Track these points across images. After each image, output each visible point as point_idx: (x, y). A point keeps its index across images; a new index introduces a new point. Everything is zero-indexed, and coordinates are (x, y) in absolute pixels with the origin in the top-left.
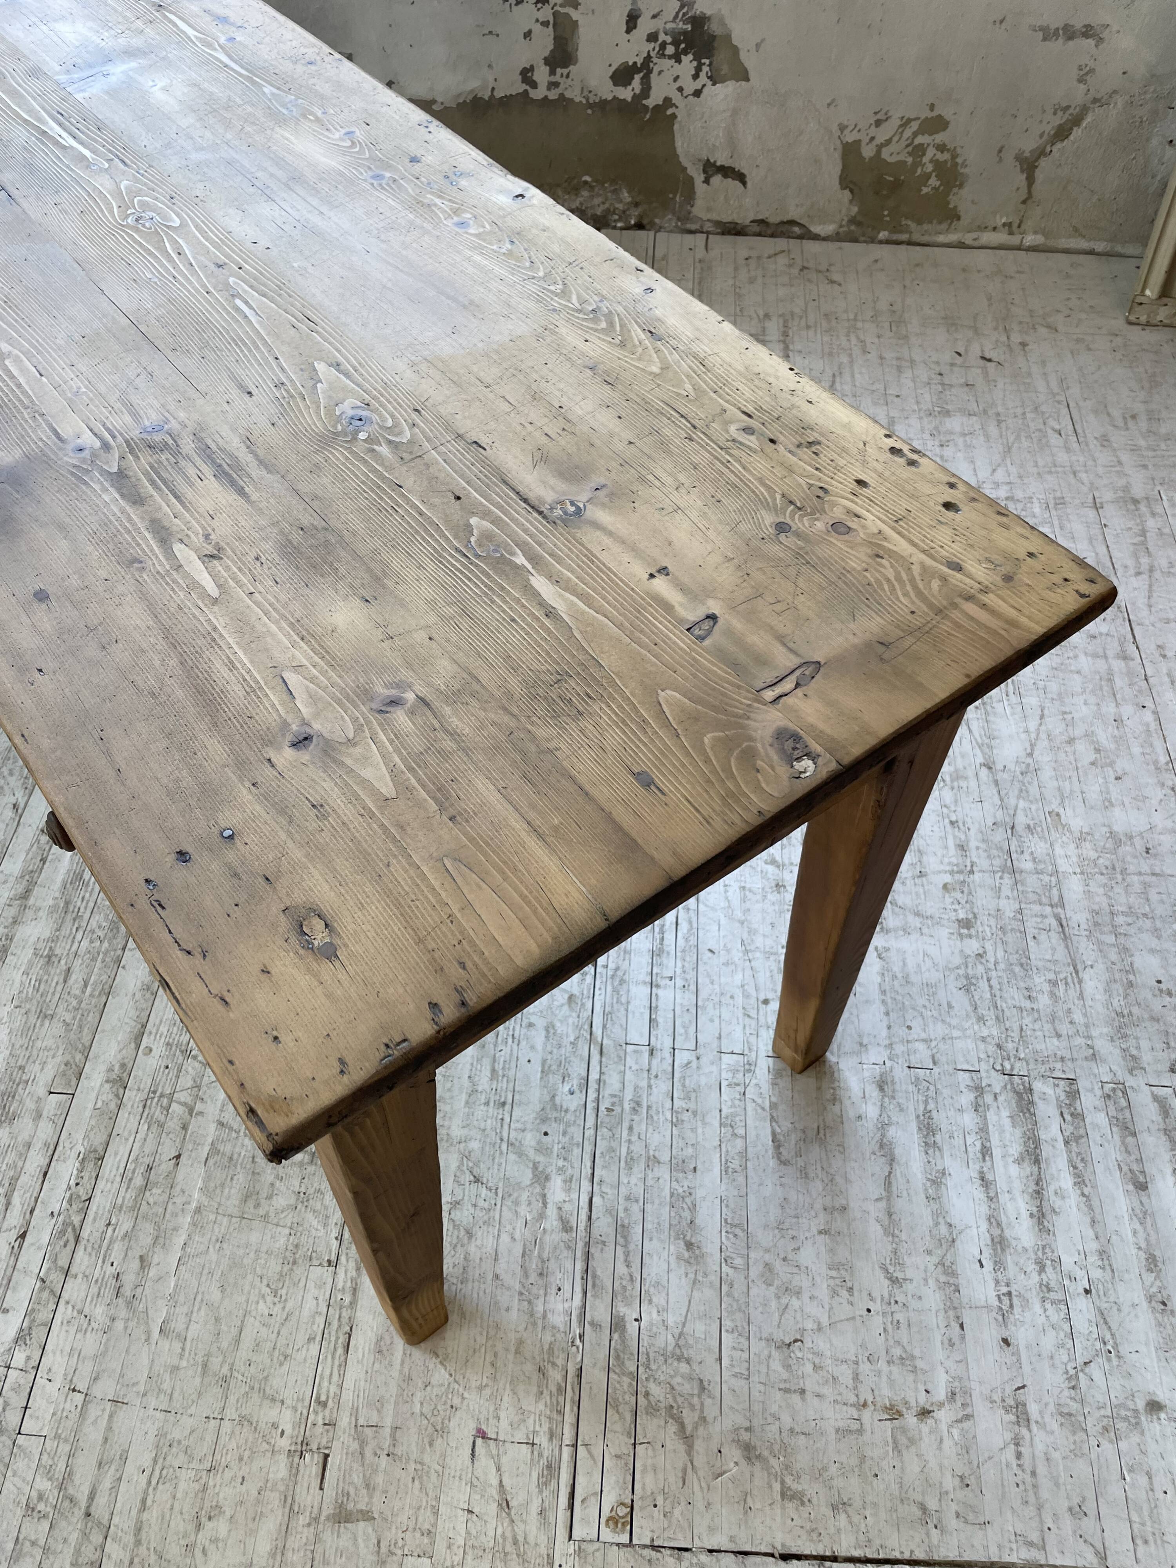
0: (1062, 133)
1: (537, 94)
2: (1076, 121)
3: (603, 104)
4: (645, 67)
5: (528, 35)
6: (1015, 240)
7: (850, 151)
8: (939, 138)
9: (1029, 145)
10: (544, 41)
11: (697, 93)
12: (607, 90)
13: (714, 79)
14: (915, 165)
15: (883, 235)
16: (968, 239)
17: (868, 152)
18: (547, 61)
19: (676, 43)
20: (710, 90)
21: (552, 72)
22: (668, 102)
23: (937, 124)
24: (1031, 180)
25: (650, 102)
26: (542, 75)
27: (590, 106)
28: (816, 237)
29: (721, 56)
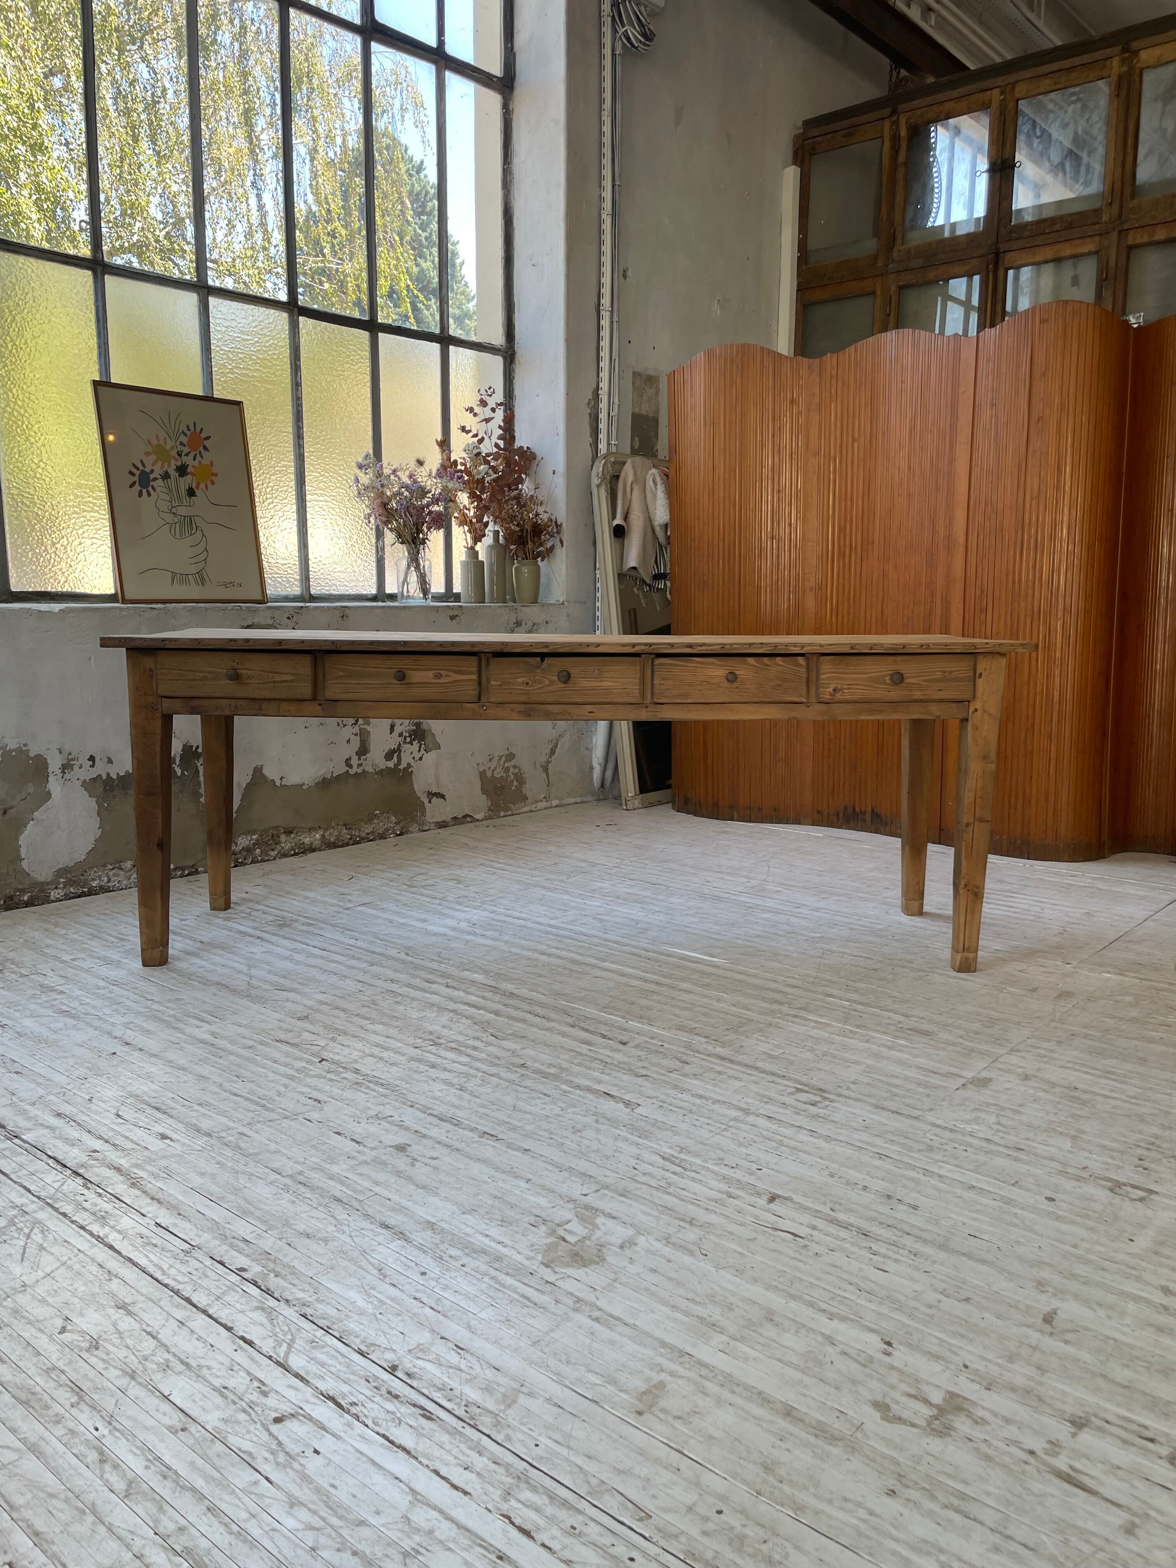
0: (553, 752)
1: (352, 772)
2: (556, 746)
3: (381, 772)
4: (398, 750)
5: (348, 741)
6: (549, 804)
7: (482, 774)
8: (513, 762)
9: (543, 759)
10: (356, 743)
11: (421, 759)
12: (383, 764)
13: (427, 751)
14: (508, 776)
15: (502, 814)
16: (533, 807)
17: (489, 774)
18: (357, 753)
19: (410, 736)
20: (426, 756)
21: (359, 759)
22: (409, 766)
23: (511, 756)
24: (548, 775)
25: (401, 767)
26: (355, 761)
27: (376, 773)
28: (478, 820)
29: (429, 739)
